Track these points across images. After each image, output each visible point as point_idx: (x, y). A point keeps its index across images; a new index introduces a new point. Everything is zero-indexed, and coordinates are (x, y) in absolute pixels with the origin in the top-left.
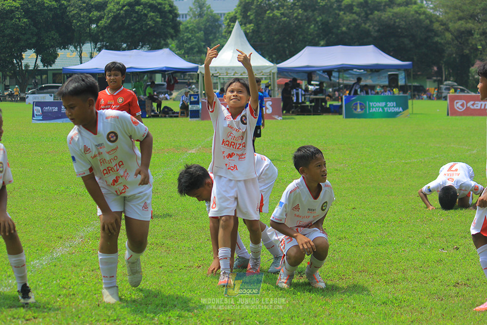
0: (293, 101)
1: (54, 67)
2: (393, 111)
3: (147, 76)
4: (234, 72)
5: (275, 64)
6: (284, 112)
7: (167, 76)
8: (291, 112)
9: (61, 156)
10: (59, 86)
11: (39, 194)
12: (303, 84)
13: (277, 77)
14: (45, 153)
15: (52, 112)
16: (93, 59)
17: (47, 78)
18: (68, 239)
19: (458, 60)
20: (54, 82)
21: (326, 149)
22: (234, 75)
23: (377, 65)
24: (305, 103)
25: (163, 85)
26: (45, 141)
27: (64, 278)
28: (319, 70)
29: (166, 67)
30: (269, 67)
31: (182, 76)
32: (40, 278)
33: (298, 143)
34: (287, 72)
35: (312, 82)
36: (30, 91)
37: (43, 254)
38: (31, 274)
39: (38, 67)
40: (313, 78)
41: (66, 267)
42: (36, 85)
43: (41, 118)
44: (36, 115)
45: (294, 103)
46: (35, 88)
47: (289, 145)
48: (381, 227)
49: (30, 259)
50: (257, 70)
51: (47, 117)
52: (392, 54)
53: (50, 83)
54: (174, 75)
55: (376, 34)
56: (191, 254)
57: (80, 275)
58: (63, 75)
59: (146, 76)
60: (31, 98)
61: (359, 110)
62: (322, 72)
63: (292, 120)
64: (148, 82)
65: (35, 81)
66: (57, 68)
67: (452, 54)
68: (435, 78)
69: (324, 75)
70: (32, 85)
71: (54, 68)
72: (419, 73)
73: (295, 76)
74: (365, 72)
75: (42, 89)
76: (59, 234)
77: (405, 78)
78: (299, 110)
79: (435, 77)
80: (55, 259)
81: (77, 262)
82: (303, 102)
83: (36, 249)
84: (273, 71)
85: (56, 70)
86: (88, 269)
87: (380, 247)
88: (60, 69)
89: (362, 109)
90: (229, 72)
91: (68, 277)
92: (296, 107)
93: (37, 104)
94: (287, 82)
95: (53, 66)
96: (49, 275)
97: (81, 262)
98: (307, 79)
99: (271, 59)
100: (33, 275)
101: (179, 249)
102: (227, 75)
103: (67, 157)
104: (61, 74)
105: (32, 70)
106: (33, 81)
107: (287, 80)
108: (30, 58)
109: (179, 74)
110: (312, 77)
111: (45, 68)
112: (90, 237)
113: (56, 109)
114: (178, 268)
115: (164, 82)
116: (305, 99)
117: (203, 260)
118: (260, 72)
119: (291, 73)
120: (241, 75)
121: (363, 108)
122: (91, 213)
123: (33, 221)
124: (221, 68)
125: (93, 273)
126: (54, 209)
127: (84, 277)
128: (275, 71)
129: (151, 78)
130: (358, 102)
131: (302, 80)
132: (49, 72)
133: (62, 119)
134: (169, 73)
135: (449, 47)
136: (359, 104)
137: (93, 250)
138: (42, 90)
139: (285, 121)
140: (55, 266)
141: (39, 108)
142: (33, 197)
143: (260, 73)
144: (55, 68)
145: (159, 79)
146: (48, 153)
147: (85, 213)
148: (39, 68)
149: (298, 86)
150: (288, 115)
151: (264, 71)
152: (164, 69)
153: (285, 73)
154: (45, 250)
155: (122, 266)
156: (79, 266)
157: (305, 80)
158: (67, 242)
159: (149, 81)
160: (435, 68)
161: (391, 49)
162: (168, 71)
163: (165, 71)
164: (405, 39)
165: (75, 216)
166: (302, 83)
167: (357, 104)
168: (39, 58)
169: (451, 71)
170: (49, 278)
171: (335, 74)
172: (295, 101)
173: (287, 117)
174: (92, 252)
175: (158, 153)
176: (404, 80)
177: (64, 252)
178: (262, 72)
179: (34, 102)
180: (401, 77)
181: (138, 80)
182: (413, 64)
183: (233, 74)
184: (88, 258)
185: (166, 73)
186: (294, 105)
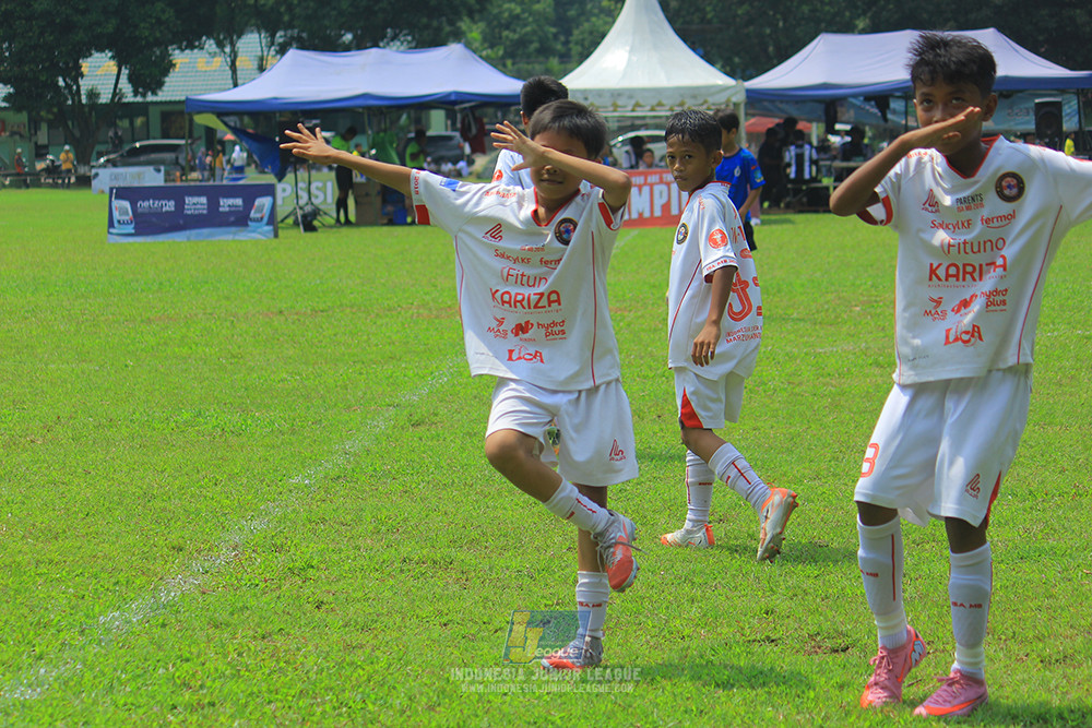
0: (788, 175)
1: (163, 96)
3: (409, 117)
4: (633, 102)
5: (740, 81)
6: (766, 205)
7: (459, 116)
8: (782, 205)
9: (184, 330)
10: (178, 146)
11: (124, 431)
12: (815, 131)
13: (746, 114)
14: (142, 321)
15: (160, 215)
16: (266, 75)
17: (147, 124)
18: (199, 551)
20: (165, 136)
21: (876, 301)
22: (633, 111)
23: (1005, 81)
24: (820, 181)
25: (449, 138)
26: (142, 291)
27: (187, 660)
28: (855, 96)
29: (457, 93)
30: (724, 89)
31: (499, 114)
32: (122, 661)
33: (802, 285)
34: (772, 102)
35: (838, 127)
36: (102, 160)
37: (133, 596)
38: (98, 649)
39: (122, 96)
40: (839, 115)
41: (194, 630)
42: (117, 143)
43: (130, 229)
44: (119, 222)
45: (792, 181)
46: (114, 152)
47: (779, 291)
48: (1025, 510)
49: (97, 609)
50: (694, 97)
51: (146, 225)
52: (1042, 50)
53: (154, 138)
54: (478, 113)
56: (524, 587)
57: (231, 649)
58: (187, 117)
59: (404, 117)
60: (107, 177)
62: (862, 98)
63: (785, 226)
64: (410, 132)
65: (116, 133)
66: (173, 99)
69: (867, 107)
70: (106, 142)
71: (164, 99)
73: (793, 111)
75: (135, 152)
76: (174, 538)
77: (1079, 112)
78: (805, 200)
80: (164, 607)
81: (224, 616)
82: (814, 180)
83: (113, 580)
84: (734, 99)
85: (170, 103)
86: (251, 633)
87: (1025, 566)
88: (180, 102)
90: (620, 103)
91: (198, 657)
92: (797, 192)
93: (122, 193)
94: (771, 126)
95: (160, 93)
96: (148, 653)
97: (232, 614)
98: (823, 118)
99: (728, 69)
100: (103, 651)
101: (494, 575)
102: (615, 111)
103: (198, 333)
104: (181, 113)
105: (106, 104)
106: (111, 134)
107: (771, 122)
108: (100, 74)
109: (490, 111)
110: (836, 112)
111: (139, 99)
112: (256, 545)
113: (169, 206)
114: (490, 627)
115: (454, 129)
116: (818, 171)
117: (558, 604)
118: (701, 101)
119: (782, 102)
120: (652, 110)
122: (262, 481)
123: (107, 504)
124: (600, 93)
125: (263, 644)
126: (162, 472)
127: (240, 655)
128: (740, 98)
129: (418, 121)
131: (810, 121)
132: (151, 109)
133: (187, 233)
134: (465, 108)
137: (266, 581)
138: (132, 157)
139: (766, 228)
140: (164, 626)
141: (126, 204)
142: (108, 442)
143: (702, 105)
144: (168, 99)
145: (437, 124)
146: (149, 321)
147: (244, 480)
148: (125, 100)
149: (801, 138)
150: (775, 214)
151: (711, 100)
152: (453, 98)
153: (766, 104)
154: (138, 582)
155: (341, 623)
156: (227, 625)
157: (818, 121)
158: (196, 559)
159: (412, 128)
162: (462, 102)
163: (455, 103)
165: (218, 488)
166: (810, 128)
168: (125, 72)
170: (145, 660)
171: (896, 105)
172: (792, 176)
173: (773, 217)
174: (262, 585)
175: (437, 317)
176: (1076, 119)
177: (187, 586)
178: (705, 102)
179: (111, 189)
180: (1068, 111)
181: (383, 126)
183: (630, 108)
184: (252, 602)
185: (457, 107)
186: (789, 186)
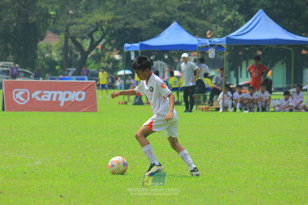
19: (20, 31)
67: (12, 23)
135: (8, 13)
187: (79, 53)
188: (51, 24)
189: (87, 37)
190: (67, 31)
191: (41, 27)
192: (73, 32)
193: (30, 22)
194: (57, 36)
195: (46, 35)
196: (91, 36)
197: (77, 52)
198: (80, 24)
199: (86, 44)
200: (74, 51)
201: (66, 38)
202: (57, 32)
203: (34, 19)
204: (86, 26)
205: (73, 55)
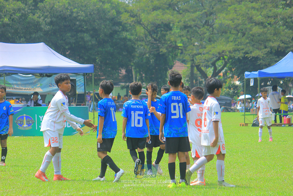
2: (68, 127)
19: (152, 61)
23: (49, 68)
52: (67, 53)
55: (47, 28)
61: (25, 125)
67: (145, 54)
68: (123, 84)
72: (102, 78)
74: (34, 77)
77: (84, 85)
79: (122, 82)
89: (29, 125)
121: (30, 122)
130: (25, 115)
135: (142, 45)
136: (25, 117)
160: (123, 72)
161: (67, 47)
164: (85, 34)
167: (23, 117)
169: (144, 75)
176: (83, 87)
180: (79, 84)
182: (94, 66)
187: (203, 80)
188: (179, 54)
189: (211, 65)
190: (193, 60)
191: (170, 57)
192: (198, 61)
193: (161, 53)
194: (184, 65)
195: (174, 64)
196: (214, 64)
197: (202, 79)
198: (204, 54)
199: (210, 72)
200: (199, 78)
201: (192, 67)
202: (184, 62)
203: (165, 51)
204: (210, 56)
205: (198, 82)
